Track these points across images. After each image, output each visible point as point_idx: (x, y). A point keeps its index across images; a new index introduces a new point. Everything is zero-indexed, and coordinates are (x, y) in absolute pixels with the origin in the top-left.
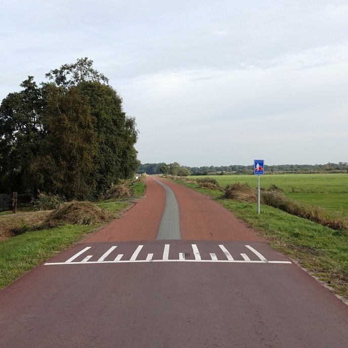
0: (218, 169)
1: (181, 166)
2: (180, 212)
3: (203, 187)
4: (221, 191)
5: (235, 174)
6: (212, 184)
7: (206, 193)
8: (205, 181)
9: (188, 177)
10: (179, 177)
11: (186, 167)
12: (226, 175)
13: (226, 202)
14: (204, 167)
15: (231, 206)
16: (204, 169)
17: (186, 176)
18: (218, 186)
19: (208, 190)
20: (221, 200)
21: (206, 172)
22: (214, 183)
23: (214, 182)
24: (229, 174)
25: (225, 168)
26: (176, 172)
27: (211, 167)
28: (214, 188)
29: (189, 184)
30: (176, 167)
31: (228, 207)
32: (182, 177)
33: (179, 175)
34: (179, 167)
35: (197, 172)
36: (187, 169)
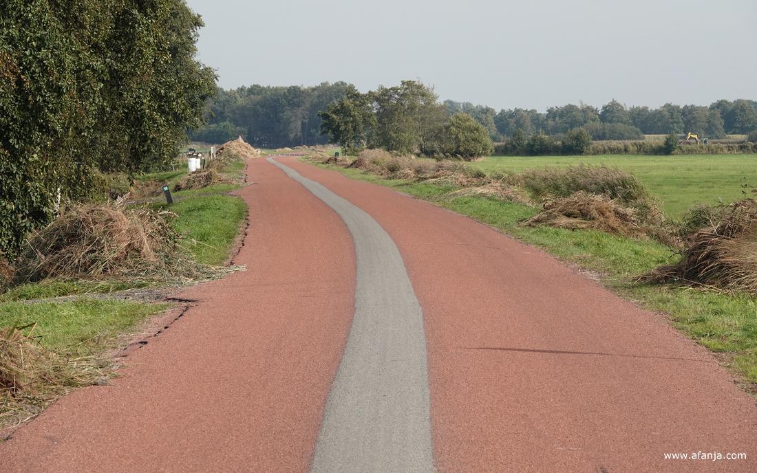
0: (644, 121)
1: (440, 101)
2: (436, 348)
3: (564, 221)
4: (660, 239)
5: (742, 148)
6: (612, 204)
7: (578, 252)
8: (574, 185)
9: (481, 164)
10: (430, 162)
11: (468, 108)
12: (690, 152)
13: (687, 298)
14: (570, 109)
15: (714, 321)
16: (567, 117)
17: (470, 155)
18: (644, 211)
19: (588, 234)
20: (664, 292)
21: (578, 138)
22: (628, 198)
23: (621, 189)
24: (711, 152)
25: (687, 118)
26: (411, 132)
27: (611, 113)
28: (621, 226)
29: (485, 203)
30: (412, 108)
31: (699, 330)
32: (448, 163)
33: (429, 153)
34: (430, 108)
35: (527, 137)
36: (473, 122)
